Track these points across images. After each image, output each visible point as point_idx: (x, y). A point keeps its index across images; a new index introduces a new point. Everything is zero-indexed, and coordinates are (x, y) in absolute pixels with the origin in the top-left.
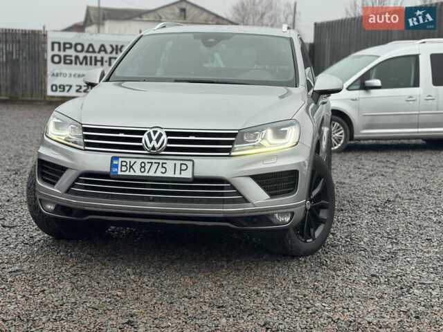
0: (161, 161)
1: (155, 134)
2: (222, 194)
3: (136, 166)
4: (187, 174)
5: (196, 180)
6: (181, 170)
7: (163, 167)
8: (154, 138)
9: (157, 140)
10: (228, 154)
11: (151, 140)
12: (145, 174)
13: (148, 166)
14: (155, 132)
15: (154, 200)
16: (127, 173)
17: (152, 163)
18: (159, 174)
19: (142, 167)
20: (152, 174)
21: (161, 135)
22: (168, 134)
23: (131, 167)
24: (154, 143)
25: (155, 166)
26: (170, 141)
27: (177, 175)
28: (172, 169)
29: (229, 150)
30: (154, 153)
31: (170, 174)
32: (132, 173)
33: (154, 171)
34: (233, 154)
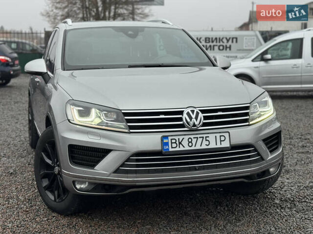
0: (205, 136)
1: (193, 113)
2: (249, 157)
3: (184, 143)
4: (226, 144)
5: (233, 147)
6: (221, 141)
7: (206, 140)
9: (196, 118)
10: (247, 124)
11: (191, 118)
12: (193, 148)
13: (194, 141)
14: (193, 111)
16: (177, 149)
17: (197, 138)
18: (204, 147)
19: (189, 142)
20: (198, 147)
22: (203, 111)
23: (180, 143)
24: (194, 120)
25: (200, 140)
26: (205, 118)
27: (219, 146)
28: (214, 140)
31: (213, 145)
32: (182, 148)
33: (200, 145)
34: (251, 123)
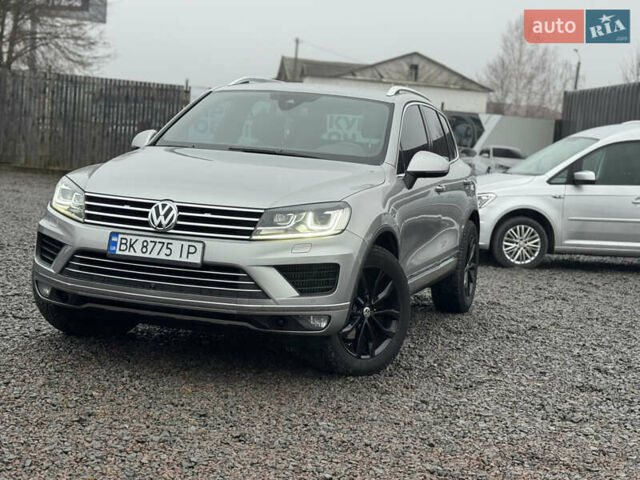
0: (166, 241)
1: (163, 208)
2: (236, 286)
3: (137, 245)
4: (196, 259)
5: (205, 266)
6: (189, 253)
7: (167, 248)
8: (162, 212)
9: (166, 216)
10: (248, 237)
11: (158, 215)
12: (147, 255)
13: (151, 245)
14: (164, 206)
15: (156, 287)
16: (126, 253)
17: (155, 243)
18: (162, 256)
19: (144, 246)
20: (154, 255)
21: (170, 209)
22: (180, 209)
23: (131, 246)
24: (161, 218)
25: (159, 246)
26: (181, 218)
27: (184, 259)
28: (178, 251)
29: (249, 233)
30: (161, 231)
31: (175, 257)
32: (132, 253)
33: (157, 252)
34: (254, 237)
